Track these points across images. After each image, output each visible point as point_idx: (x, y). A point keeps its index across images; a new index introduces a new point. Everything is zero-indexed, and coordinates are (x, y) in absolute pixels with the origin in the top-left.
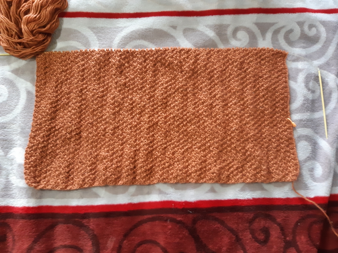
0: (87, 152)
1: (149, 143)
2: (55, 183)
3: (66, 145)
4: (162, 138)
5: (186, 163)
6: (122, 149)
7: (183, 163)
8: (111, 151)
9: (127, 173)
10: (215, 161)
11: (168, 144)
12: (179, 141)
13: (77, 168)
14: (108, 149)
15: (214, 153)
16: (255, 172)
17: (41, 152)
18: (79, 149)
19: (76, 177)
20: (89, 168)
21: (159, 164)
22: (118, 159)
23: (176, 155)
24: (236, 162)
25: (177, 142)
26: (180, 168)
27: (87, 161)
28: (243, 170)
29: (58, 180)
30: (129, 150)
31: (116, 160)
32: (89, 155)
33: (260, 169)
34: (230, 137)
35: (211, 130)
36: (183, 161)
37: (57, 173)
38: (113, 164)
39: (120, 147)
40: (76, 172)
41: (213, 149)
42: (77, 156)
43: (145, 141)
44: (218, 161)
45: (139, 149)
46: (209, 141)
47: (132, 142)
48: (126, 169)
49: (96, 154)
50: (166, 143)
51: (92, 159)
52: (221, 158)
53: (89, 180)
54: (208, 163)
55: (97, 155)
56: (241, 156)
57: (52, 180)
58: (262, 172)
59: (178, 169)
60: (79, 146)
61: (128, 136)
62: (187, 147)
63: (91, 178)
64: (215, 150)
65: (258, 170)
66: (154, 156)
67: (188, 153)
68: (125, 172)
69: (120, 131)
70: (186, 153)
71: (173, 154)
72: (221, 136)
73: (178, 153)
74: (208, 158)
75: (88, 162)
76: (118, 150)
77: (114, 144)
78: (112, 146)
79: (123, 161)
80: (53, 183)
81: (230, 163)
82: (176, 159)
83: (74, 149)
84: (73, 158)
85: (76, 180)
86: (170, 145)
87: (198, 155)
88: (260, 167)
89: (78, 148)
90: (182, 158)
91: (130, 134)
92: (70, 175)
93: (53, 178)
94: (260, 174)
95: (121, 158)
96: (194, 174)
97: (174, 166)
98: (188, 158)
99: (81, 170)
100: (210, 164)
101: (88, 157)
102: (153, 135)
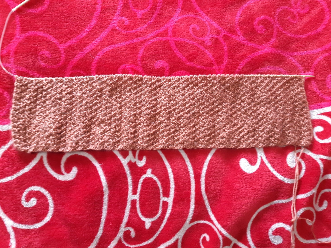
0: (81, 113)
1: (151, 106)
2: (46, 144)
3: (57, 105)
4: (166, 102)
5: (192, 129)
6: (121, 113)
7: (190, 128)
8: (109, 114)
9: (127, 138)
10: (225, 126)
11: (172, 108)
12: (184, 105)
13: (70, 130)
14: (105, 112)
15: (222, 117)
16: (268, 136)
17: (29, 114)
18: (72, 110)
19: (69, 140)
20: (82, 130)
21: (164, 130)
22: (117, 123)
23: (181, 120)
24: (246, 126)
25: (182, 106)
26: (187, 134)
27: (81, 122)
28: (255, 134)
29: (48, 141)
30: (128, 114)
31: (115, 124)
32: (83, 117)
33: (273, 132)
34: (240, 101)
35: (220, 94)
36: (189, 126)
37: (47, 134)
38: (111, 128)
39: (118, 110)
40: (68, 134)
41: (222, 113)
42: (69, 117)
43: (147, 105)
44: (228, 126)
45: (140, 113)
46: (217, 106)
47: (132, 105)
48: (125, 133)
49: (90, 116)
50: (170, 107)
51: (86, 121)
52: (230, 123)
53: (83, 142)
54: (217, 128)
55: (92, 118)
56: (252, 120)
57: (42, 142)
58: (275, 135)
59: (184, 135)
60: (71, 106)
61: (127, 100)
62: (193, 112)
63: (85, 140)
64: (224, 115)
65: (271, 134)
66: (158, 121)
67: (195, 118)
68: (125, 137)
69: (118, 93)
70: (192, 118)
71: (179, 119)
72: (230, 100)
73: (184, 118)
74: (216, 123)
75: (81, 124)
76: (116, 113)
77: (112, 107)
78: (109, 109)
79: (122, 125)
80: (43, 145)
81: (241, 127)
82: (182, 124)
83: (66, 109)
84: (65, 118)
85: (68, 142)
86: (174, 110)
87: (206, 120)
88: (274, 130)
89: (70, 108)
90: (188, 123)
91: (129, 97)
92: (62, 137)
93: (42, 140)
94: (273, 138)
95: (120, 122)
96: (203, 140)
97: (179, 131)
98: (195, 123)
99: (74, 132)
100: (219, 129)
101: (81, 118)
102: (156, 99)
